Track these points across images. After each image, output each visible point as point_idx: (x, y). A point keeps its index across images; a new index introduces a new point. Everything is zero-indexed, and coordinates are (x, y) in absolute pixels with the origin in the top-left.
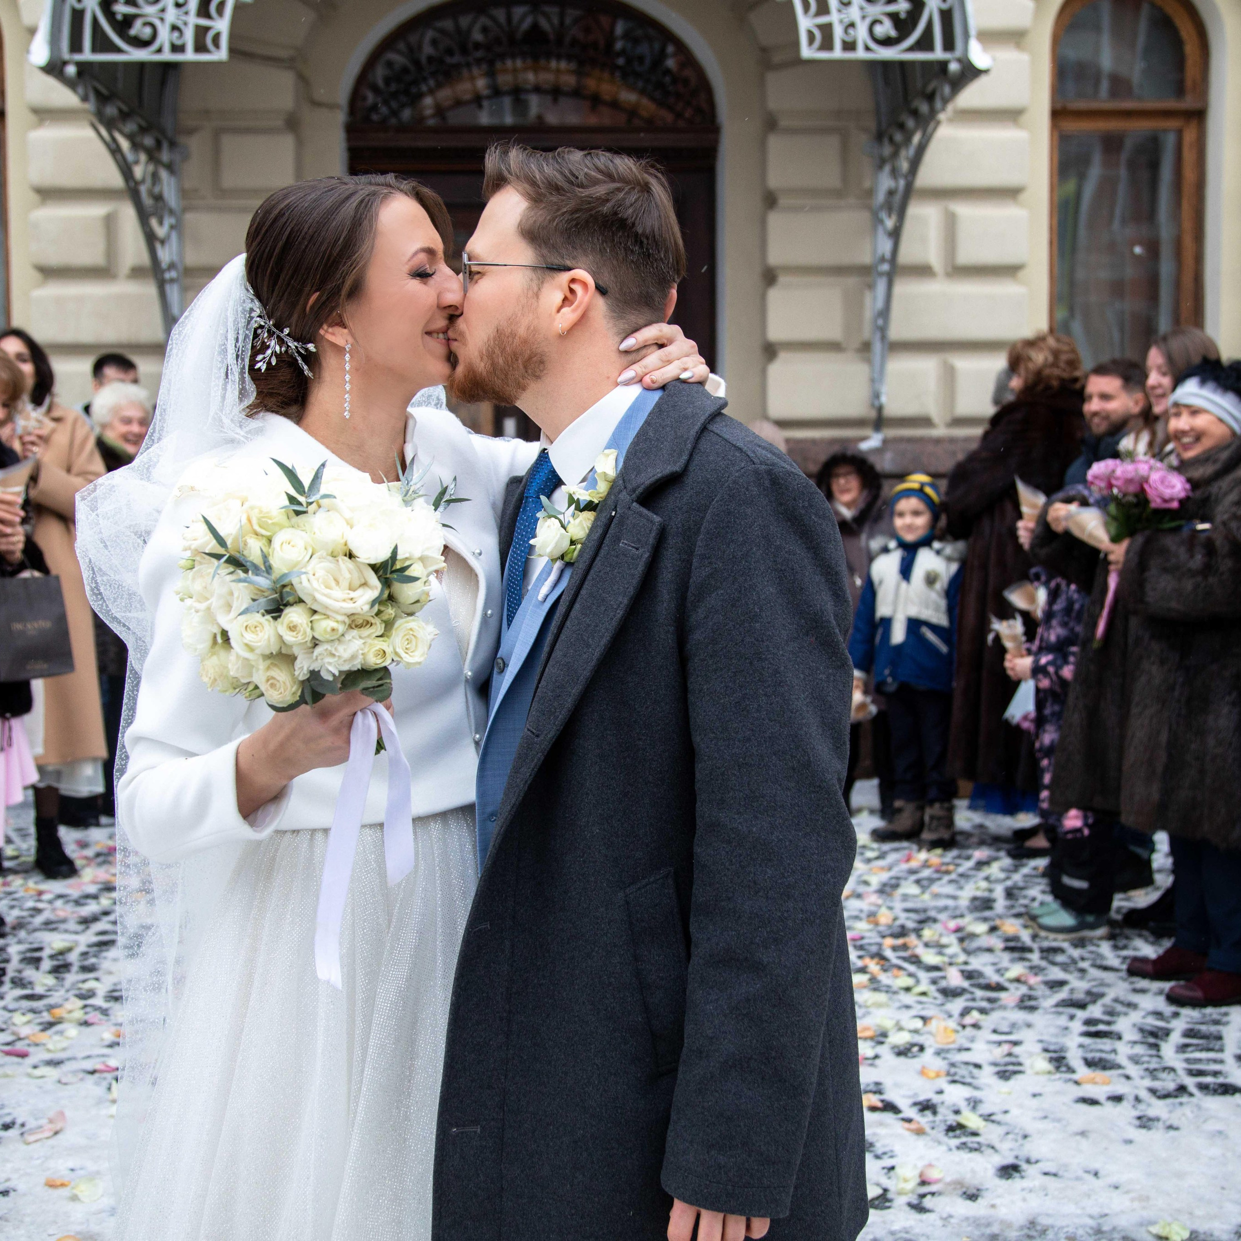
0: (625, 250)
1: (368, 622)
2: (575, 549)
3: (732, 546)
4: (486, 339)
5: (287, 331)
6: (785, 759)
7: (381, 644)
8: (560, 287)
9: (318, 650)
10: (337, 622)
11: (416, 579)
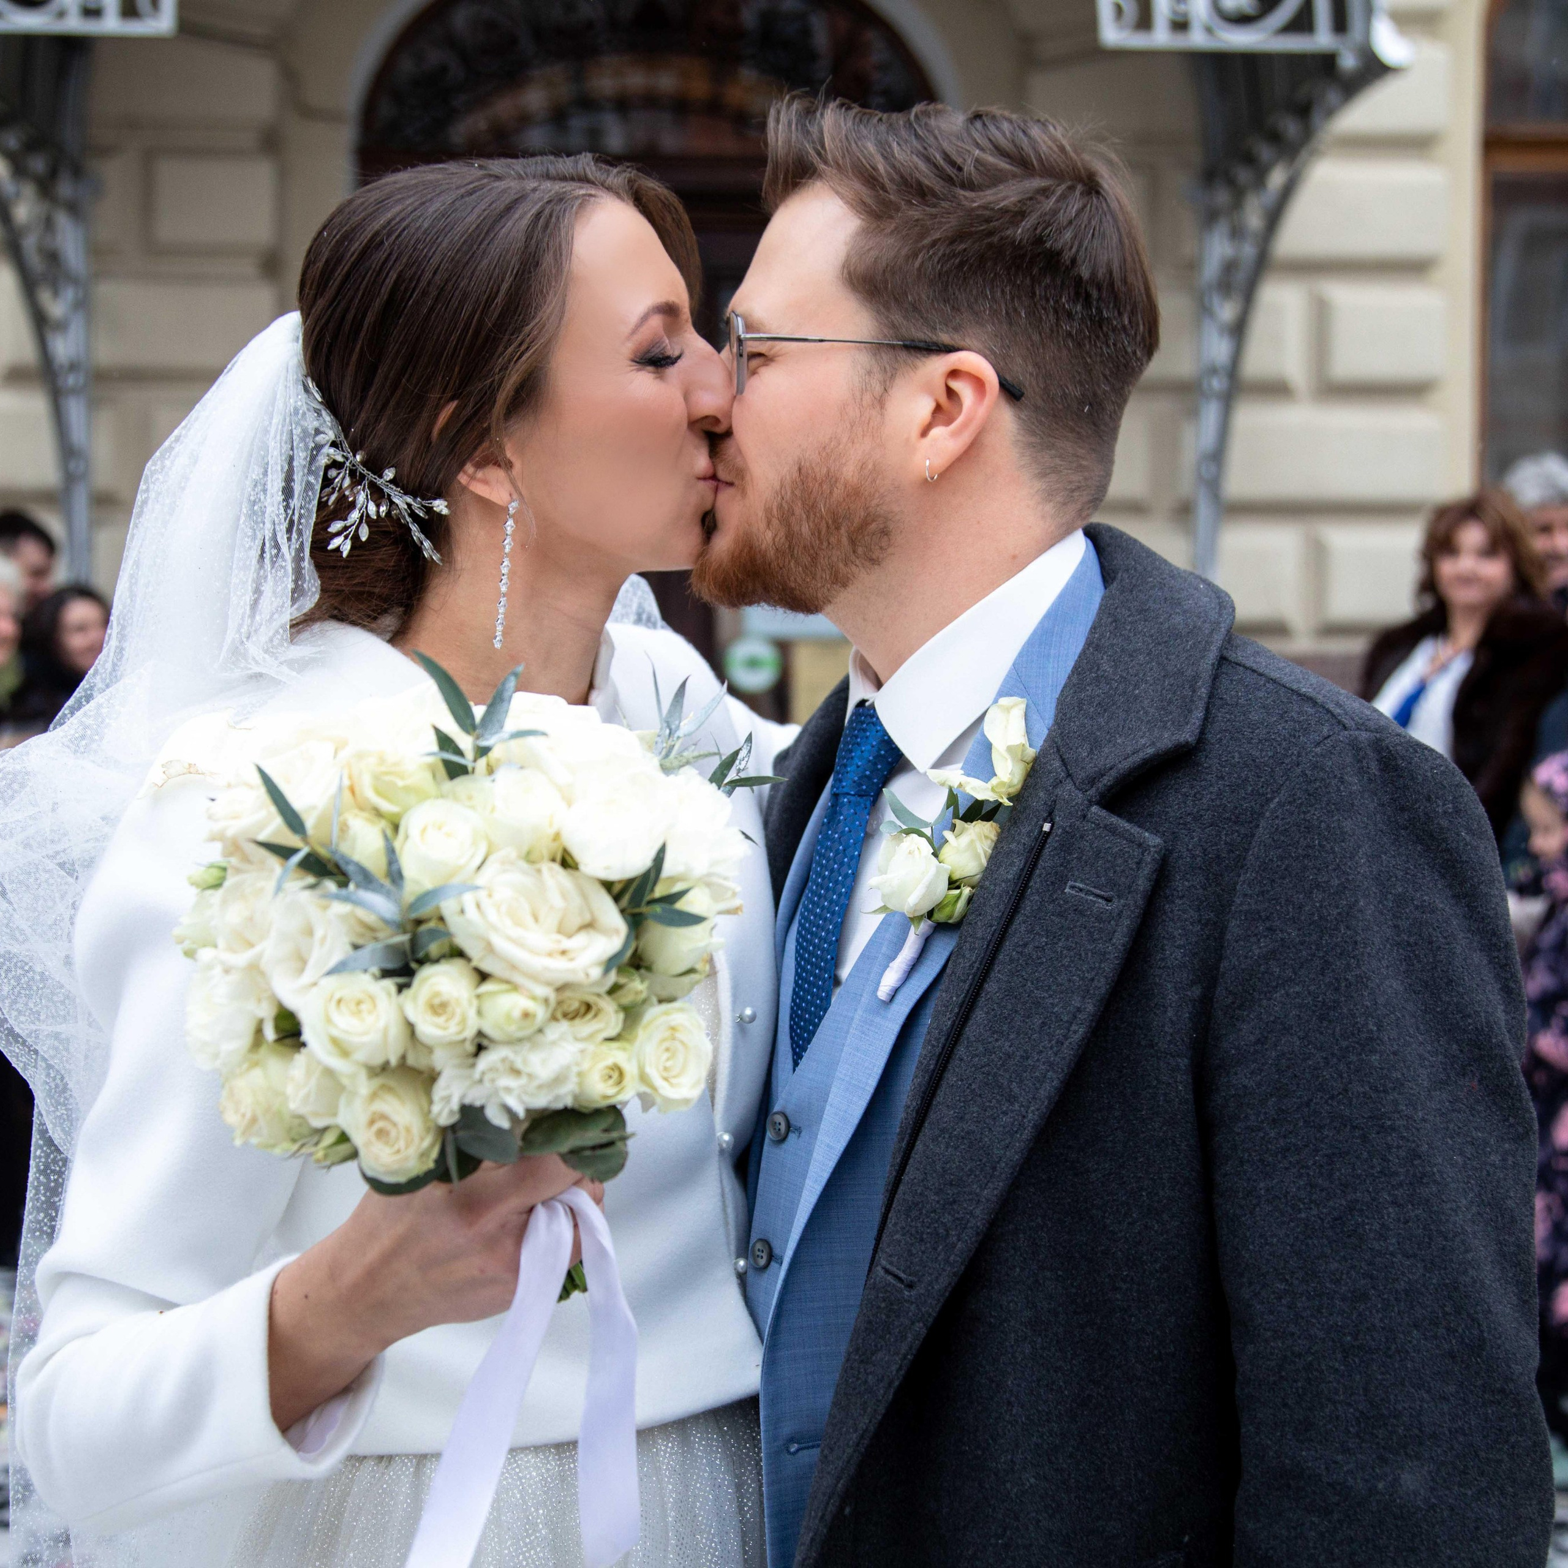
0: (1056, 312)
1: (588, 1007)
2: (959, 897)
3: (1318, 895)
4: (777, 486)
5: (389, 474)
6: (1435, 1337)
7: (616, 1054)
8: (928, 389)
9: (486, 1061)
10: (534, 998)
11: (695, 920)
